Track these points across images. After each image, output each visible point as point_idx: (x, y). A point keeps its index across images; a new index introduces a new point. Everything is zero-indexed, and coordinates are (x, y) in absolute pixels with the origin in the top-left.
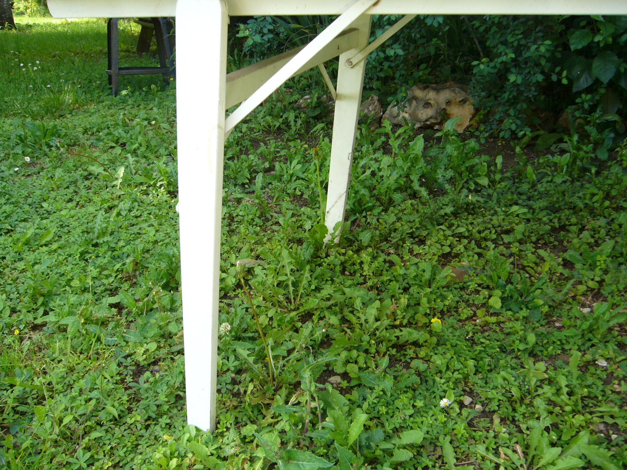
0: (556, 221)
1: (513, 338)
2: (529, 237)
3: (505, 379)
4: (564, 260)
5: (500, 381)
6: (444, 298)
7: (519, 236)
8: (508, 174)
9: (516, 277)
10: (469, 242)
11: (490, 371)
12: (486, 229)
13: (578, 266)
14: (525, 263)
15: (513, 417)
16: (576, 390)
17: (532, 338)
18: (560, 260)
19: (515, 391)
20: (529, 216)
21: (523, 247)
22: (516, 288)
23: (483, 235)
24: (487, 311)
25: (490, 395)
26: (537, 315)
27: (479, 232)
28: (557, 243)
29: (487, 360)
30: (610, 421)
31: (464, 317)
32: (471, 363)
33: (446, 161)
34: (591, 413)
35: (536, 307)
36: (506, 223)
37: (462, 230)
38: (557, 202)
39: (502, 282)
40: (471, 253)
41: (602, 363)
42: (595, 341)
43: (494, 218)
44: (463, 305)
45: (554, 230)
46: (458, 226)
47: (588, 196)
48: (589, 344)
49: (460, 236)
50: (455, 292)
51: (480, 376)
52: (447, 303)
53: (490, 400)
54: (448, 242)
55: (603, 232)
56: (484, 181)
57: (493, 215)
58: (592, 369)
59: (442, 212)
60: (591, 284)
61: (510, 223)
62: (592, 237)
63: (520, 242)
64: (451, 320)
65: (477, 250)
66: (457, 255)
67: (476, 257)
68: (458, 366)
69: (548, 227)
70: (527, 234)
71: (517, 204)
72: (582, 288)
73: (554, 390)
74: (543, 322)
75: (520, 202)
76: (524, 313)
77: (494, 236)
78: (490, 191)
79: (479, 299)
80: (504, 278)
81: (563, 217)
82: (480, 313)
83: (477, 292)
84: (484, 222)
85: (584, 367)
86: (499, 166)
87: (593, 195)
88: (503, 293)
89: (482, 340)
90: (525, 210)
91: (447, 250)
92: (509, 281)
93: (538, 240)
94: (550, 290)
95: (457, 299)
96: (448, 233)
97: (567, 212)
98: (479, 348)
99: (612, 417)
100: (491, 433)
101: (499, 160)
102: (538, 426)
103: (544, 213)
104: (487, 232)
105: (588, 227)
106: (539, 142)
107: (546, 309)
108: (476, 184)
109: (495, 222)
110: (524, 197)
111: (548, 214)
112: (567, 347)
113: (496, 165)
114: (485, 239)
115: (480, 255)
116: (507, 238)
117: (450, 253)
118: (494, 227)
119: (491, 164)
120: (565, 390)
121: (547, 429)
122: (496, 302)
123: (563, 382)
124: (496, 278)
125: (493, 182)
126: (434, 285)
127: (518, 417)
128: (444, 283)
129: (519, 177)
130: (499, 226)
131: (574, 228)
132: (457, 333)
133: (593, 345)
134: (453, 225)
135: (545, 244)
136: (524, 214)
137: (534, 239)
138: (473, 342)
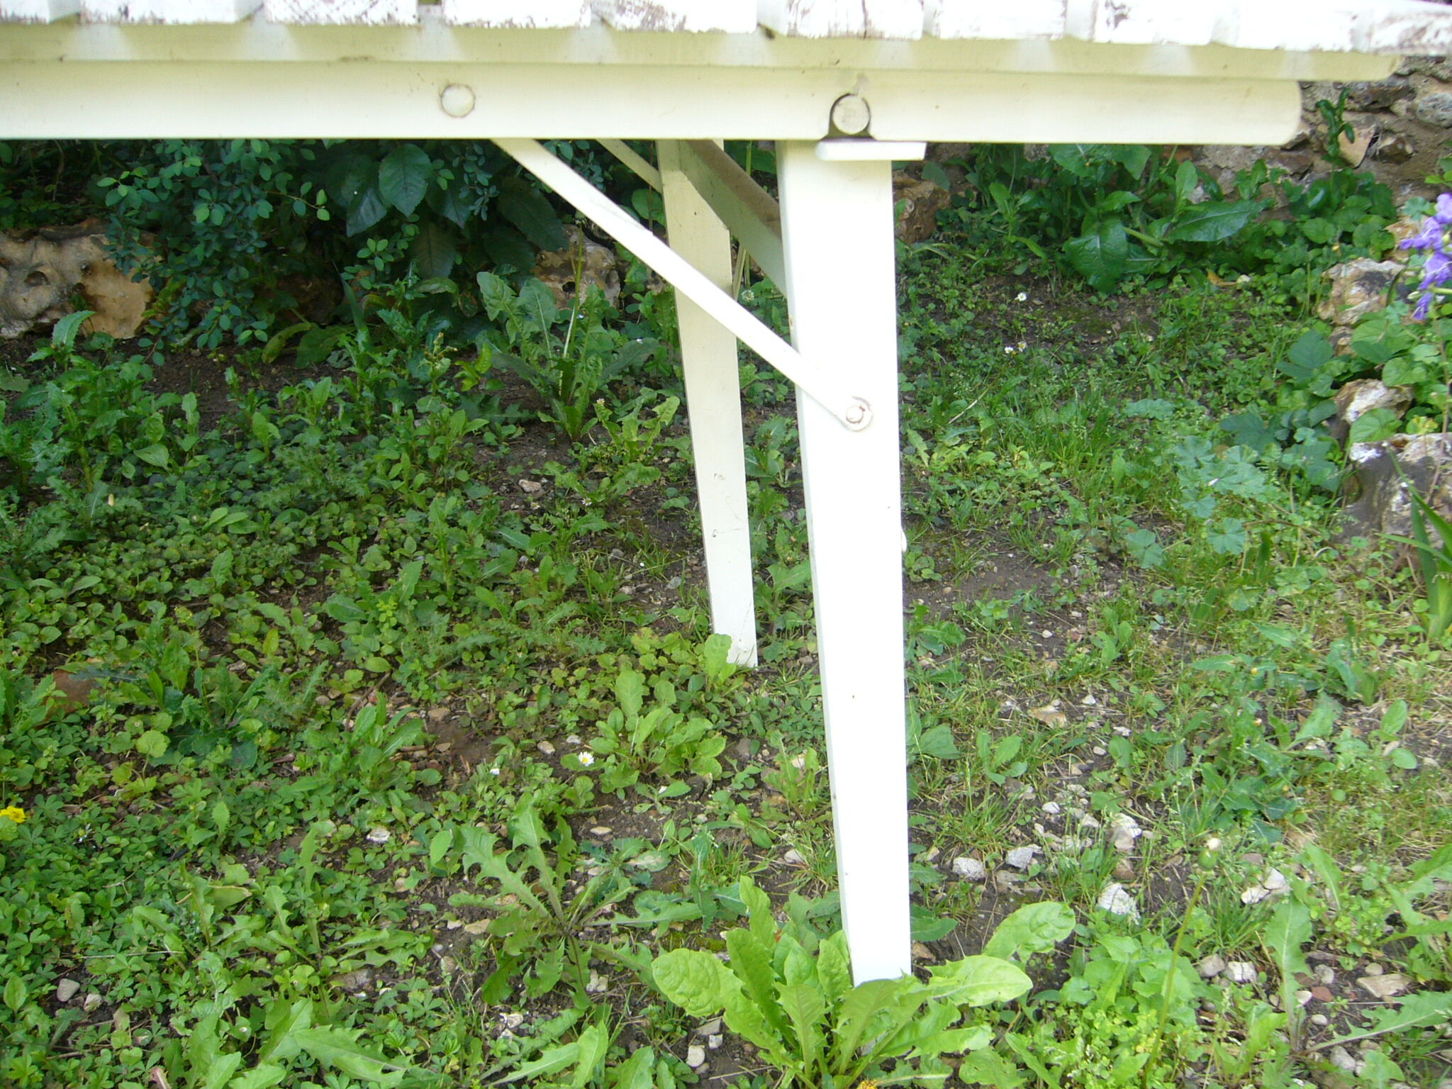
0: (310, 531)
1: (183, 819)
2: (247, 577)
3: (146, 923)
4: (323, 617)
5: (138, 927)
6: (35, 752)
7: (220, 579)
8: (214, 434)
9: (202, 678)
10: (109, 608)
11: (122, 908)
12: (151, 570)
13: (349, 628)
14: (236, 638)
15: (166, 1005)
16: (305, 912)
17: (221, 814)
18: (314, 619)
19: (172, 945)
20: (252, 527)
21: (232, 603)
22: (210, 705)
23: (141, 587)
24: (139, 766)
25: (113, 967)
26: (250, 754)
27: (134, 581)
28: (313, 581)
29: (117, 883)
30: (378, 960)
31: (80, 790)
32: (74, 902)
33: (54, 419)
34: (336, 955)
35: (250, 738)
36: (198, 551)
37: (91, 581)
38: (315, 488)
39: (175, 692)
40: (110, 634)
41: (381, 835)
42: (363, 792)
43: (170, 542)
44: (84, 761)
45: (307, 553)
46: (84, 573)
47: (380, 469)
48: (353, 800)
49: (90, 596)
50: (68, 733)
51: (96, 925)
52: (42, 764)
53: (116, 976)
54: (56, 616)
55: (410, 542)
56: (159, 456)
57: (169, 536)
58: (356, 854)
59: (41, 546)
60: (374, 665)
61: (207, 550)
62: (387, 557)
63: (227, 591)
64: (51, 805)
65: (127, 624)
66: (80, 645)
67: (123, 640)
68: (42, 913)
69: (292, 549)
70: (242, 570)
71: (230, 503)
72: (353, 676)
73: (257, 921)
74: (263, 769)
75: (236, 496)
76: (218, 755)
77: (168, 586)
78: (172, 479)
79: (118, 743)
80: (179, 682)
81: (326, 522)
82: (120, 773)
83: (119, 726)
84: (146, 556)
85: (337, 855)
86: (192, 418)
87: (392, 463)
88: (176, 717)
89: (112, 840)
90: (241, 515)
91: (53, 634)
92: (190, 689)
93: (267, 581)
94: (275, 695)
95: (71, 749)
96: (56, 593)
97: (335, 508)
98: (105, 859)
99: (381, 950)
100: (106, 1055)
101: (189, 403)
102: (211, 1011)
103: (285, 516)
104: (151, 578)
105: (382, 535)
106: (302, 348)
107: (267, 739)
108: (140, 464)
109: (172, 552)
110: (246, 484)
111: (295, 518)
112: (306, 816)
113: (183, 415)
114: (150, 597)
115: (131, 636)
116: (195, 588)
117: (60, 644)
118: (169, 564)
119: (175, 413)
120: (283, 916)
121: (230, 1015)
122: (154, 744)
123: (276, 898)
124: (159, 686)
125: (180, 457)
126: (17, 728)
127: (176, 1000)
128: (41, 717)
129: (244, 436)
130: (182, 560)
131: (353, 543)
132: (58, 834)
133: (361, 802)
134: (70, 571)
135: (286, 586)
136: (241, 523)
137: (258, 580)
138: (90, 847)
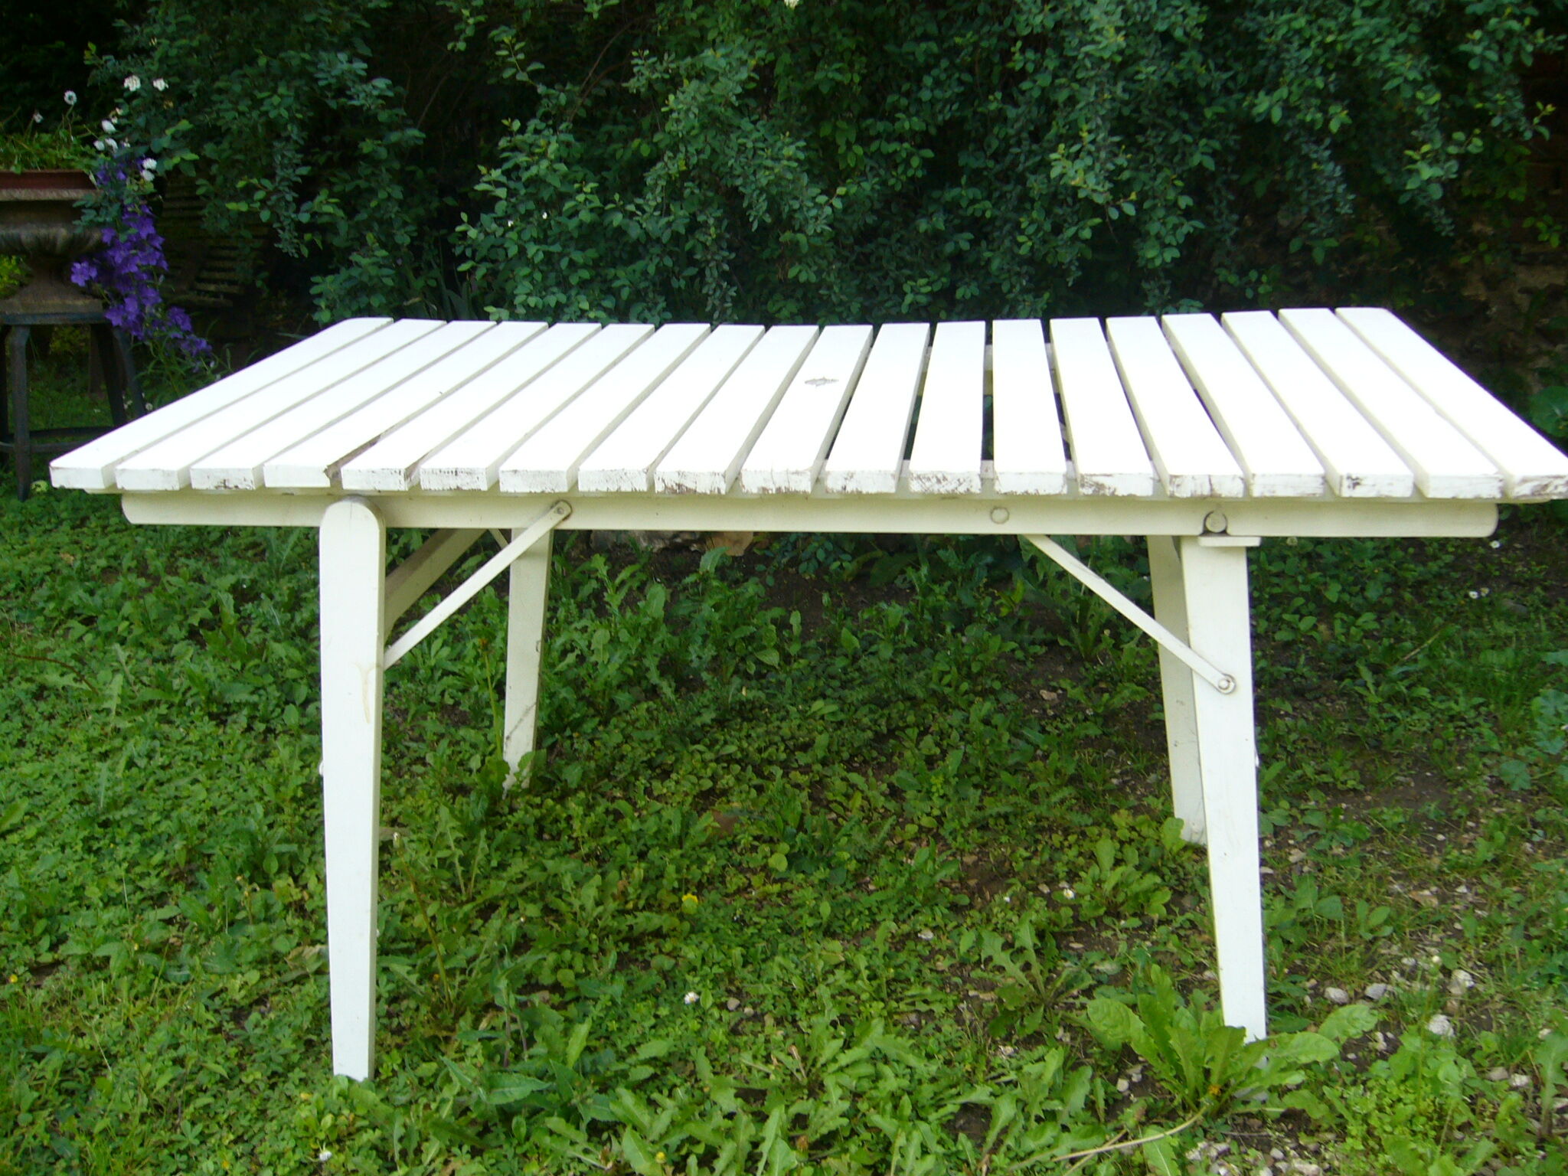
0: (883, 722)
1: (800, 911)
2: (838, 753)
3: (782, 967)
4: (891, 786)
5: (777, 970)
6: (701, 862)
7: (820, 754)
8: (812, 643)
9: (811, 821)
10: (743, 769)
11: (764, 961)
12: (771, 743)
13: (910, 794)
14: (830, 796)
15: (794, 1017)
16: (879, 972)
17: (826, 909)
18: (884, 787)
19: (797, 983)
20: (841, 716)
21: (828, 772)
22: (813, 839)
23: (765, 755)
24: (768, 877)
25: (762, 991)
26: (841, 875)
27: (760, 751)
28: (883, 759)
29: (761, 945)
30: (924, 1008)
31: (732, 888)
32: (737, 952)
33: (703, 629)
34: (898, 1001)
35: (841, 864)
36: (804, 732)
37: (731, 749)
38: (887, 690)
39: (791, 829)
40: (745, 787)
41: (927, 935)
42: (917, 904)
43: (784, 725)
44: (732, 870)
45: (879, 739)
46: (726, 743)
47: (935, 677)
48: (910, 910)
49: (730, 759)
50: (721, 851)
51: (750, 968)
52: (707, 870)
53: (763, 997)
54: (709, 772)
55: (955, 735)
56: (772, 658)
57: (783, 719)
58: (910, 944)
59: (698, 722)
60: (926, 821)
61: (810, 732)
62: (938, 745)
63: (824, 762)
64: (713, 896)
65: (756, 781)
66: (725, 792)
67: (754, 792)
68: (718, 956)
69: (869, 734)
70: (835, 748)
71: (824, 696)
72: (912, 829)
73: (849, 975)
74: (850, 886)
75: (829, 692)
76: (821, 873)
77: (783, 756)
78: (782, 676)
79: (755, 860)
80: (793, 823)
81: (895, 715)
82: (756, 880)
83: (754, 849)
84: (767, 733)
85: (899, 943)
86: (797, 629)
87: (944, 673)
88: (792, 847)
89: (756, 919)
90: (834, 708)
91: (707, 784)
92: (801, 827)
93: (852, 756)
94: (859, 837)
95: (723, 862)
96: (709, 756)
97: (901, 706)
98: (751, 930)
99: (926, 1002)
100: (761, 1038)
101: (795, 619)
102: (821, 1021)
103: (865, 710)
104: (772, 750)
105: (935, 728)
106: (875, 571)
107: (853, 866)
108: (759, 663)
109: (786, 731)
110: (836, 683)
111: (871, 711)
112: (878, 918)
113: (790, 627)
114: (770, 762)
115: (760, 789)
116: (803, 758)
117: (711, 791)
118: (783, 740)
119: (783, 625)
120: (865, 973)
121: (834, 1024)
122: (779, 862)
123: (861, 962)
124: (781, 825)
125: (787, 658)
126: (687, 845)
127: (799, 1014)
128: (703, 840)
129: (832, 645)
130: (793, 737)
131: (913, 733)
132: (721, 913)
133: (915, 912)
134: (717, 741)
135: (865, 762)
136: (833, 713)
137: (846, 755)
138: (743, 922)
